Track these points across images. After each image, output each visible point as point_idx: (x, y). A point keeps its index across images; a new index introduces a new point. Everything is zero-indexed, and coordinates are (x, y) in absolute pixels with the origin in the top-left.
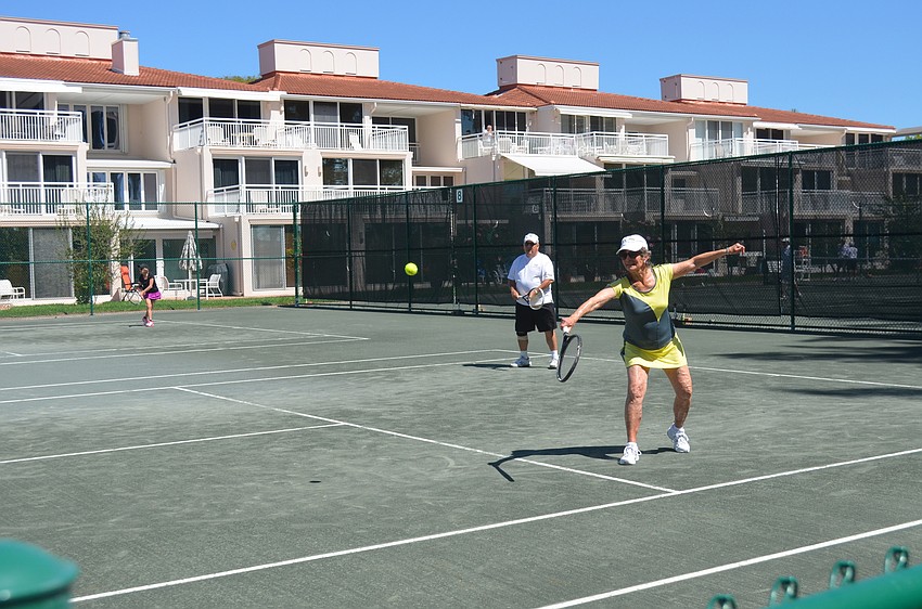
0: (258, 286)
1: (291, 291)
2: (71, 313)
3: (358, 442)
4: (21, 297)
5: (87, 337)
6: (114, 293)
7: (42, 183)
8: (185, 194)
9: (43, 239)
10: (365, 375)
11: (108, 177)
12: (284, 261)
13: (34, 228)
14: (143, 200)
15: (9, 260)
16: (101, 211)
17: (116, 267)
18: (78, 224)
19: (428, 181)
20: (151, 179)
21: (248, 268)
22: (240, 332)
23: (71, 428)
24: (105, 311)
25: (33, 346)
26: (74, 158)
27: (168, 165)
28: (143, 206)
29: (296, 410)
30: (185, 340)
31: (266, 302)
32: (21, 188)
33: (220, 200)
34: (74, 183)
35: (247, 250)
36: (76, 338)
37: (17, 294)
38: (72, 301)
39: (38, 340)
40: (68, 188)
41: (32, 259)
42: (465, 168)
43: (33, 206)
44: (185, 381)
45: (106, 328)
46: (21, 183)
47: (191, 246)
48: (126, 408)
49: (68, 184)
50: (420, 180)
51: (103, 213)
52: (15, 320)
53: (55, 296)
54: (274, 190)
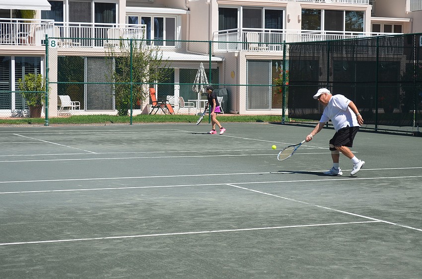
0: (250, 106)
1: (279, 112)
2: (116, 122)
3: (401, 236)
4: (77, 108)
5: (137, 141)
6: (144, 107)
7: (93, 23)
8: (197, 33)
9: (94, 65)
10: (371, 182)
11: (140, 20)
12: (270, 88)
13: (89, 58)
14: (164, 38)
15: (67, 80)
16: (138, 46)
17: (146, 88)
18: (121, 55)
19: (382, 28)
20: (171, 22)
21: (243, 92)
22: (251, 143)
23: (167, 212)
24: (140, 122)
25: (100, 146)
26: (117, 5)
27: (184, 12)
28: (164, 42)
29: (335, 207)
30: (212, 147)
31: (259, 119)
32: (80, 27)
33: (223, 39)
34: (117, 24)
35: (243, 78)
36: (130, 141)
37: (75, 106)
38: (115, 112)
39: (102, 141)
40: (113, 28)
41: (86, 81)
42: (412, 19)
43: (86, 41)
44: (233, 179)
45: (147, 135)
46: (80, 23)
47: (202, 74)
48: (200, 199)
49: (113, 24)
50: (376, 27)
51: (140, 47)
52: (76, 126)
53: (101, 108)
54: (264, 32)
